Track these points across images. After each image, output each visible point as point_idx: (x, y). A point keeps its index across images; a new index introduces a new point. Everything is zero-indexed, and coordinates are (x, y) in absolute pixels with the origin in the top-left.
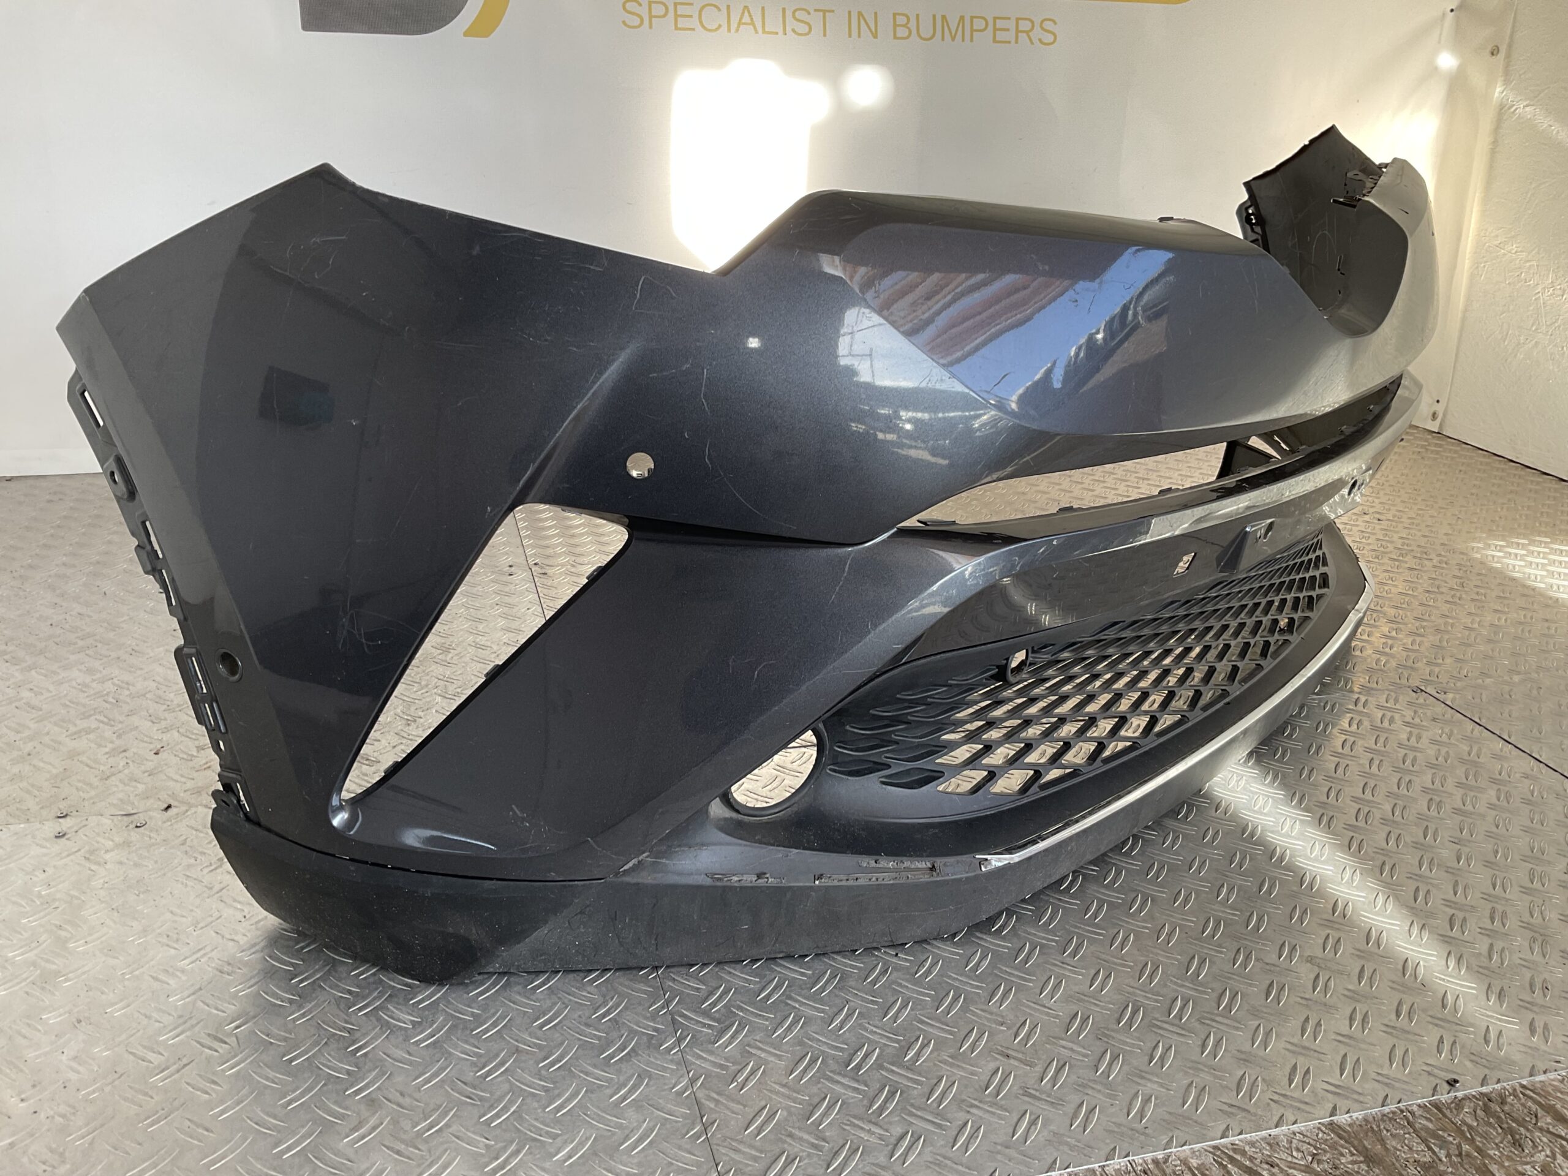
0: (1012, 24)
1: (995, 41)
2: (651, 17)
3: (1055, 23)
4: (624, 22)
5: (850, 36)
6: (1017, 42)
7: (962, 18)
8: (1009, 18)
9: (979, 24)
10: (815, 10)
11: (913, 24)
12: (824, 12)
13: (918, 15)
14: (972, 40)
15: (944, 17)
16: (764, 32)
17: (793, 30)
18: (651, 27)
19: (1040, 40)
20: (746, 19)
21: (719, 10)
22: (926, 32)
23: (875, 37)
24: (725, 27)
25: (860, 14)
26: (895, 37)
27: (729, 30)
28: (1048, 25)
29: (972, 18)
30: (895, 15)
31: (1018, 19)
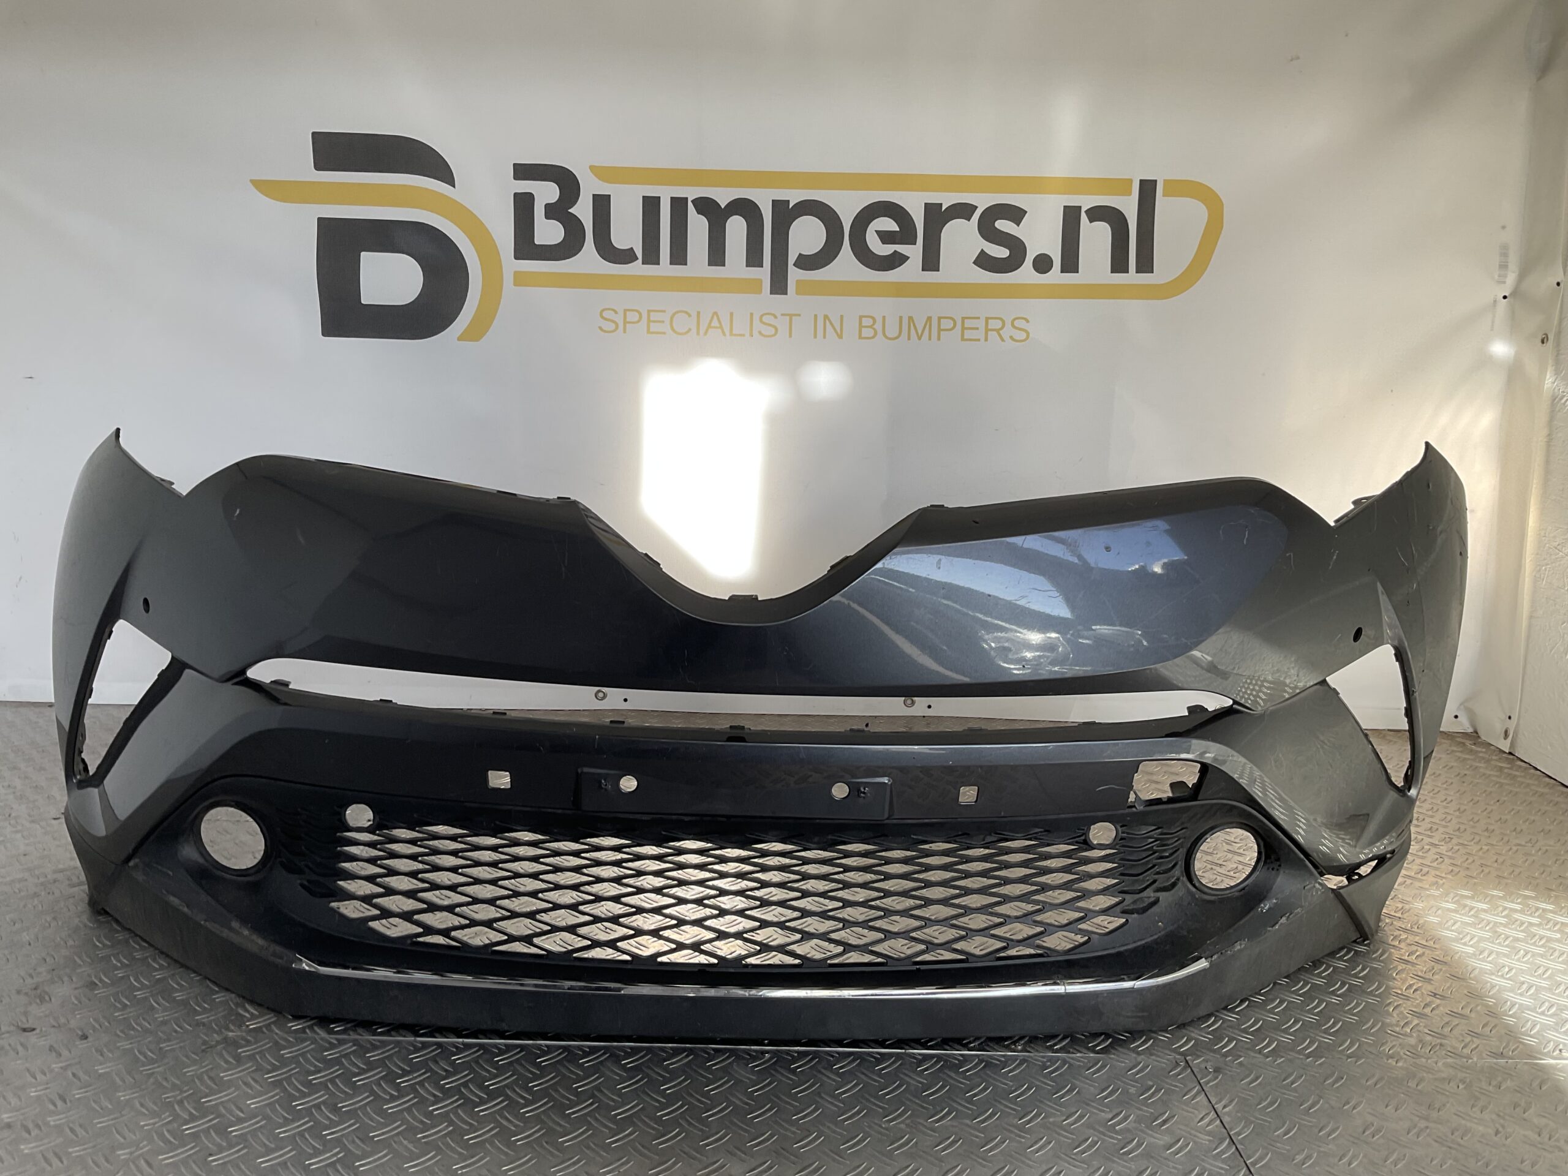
0: (981, 324)
1: (963, 339)
2: (625, 322)
3: (1028, 321)
4: (600, 328)
5: (815, 337)
6: (986, 340)
7: (929, 319)
8: (979, 318)
9: (946, 324)
10: (782, 315)
11: (878, 326)
12: (791, 316)
13: (884, 317)
14: (939, 339)
15: (911, 318)
16: (731, 334)
17: (760, 333)
18: (625, 331)
19: (1011, 337)
20: (715, 323)
21: (690, 316)
22: (892, 332)
23: (840, 336)
24: (694, 330)
25: (826, 317)
26: (860, 337)
27: (698, 333)
28: (1019, 323)
29: (940, 318)
30: (861, 317)
31: (987, 319)
